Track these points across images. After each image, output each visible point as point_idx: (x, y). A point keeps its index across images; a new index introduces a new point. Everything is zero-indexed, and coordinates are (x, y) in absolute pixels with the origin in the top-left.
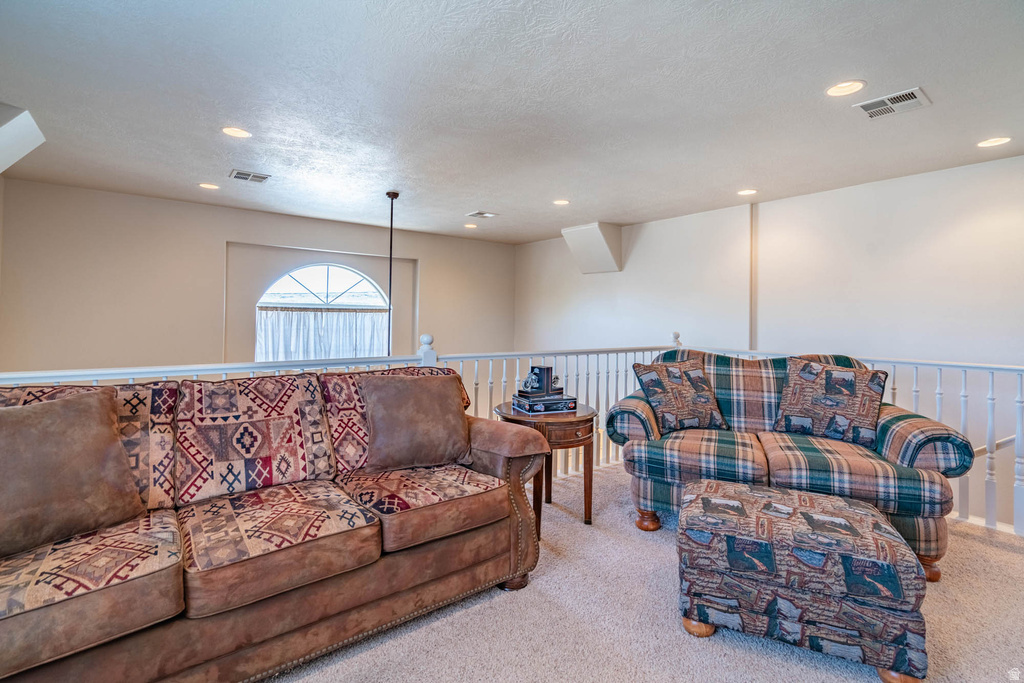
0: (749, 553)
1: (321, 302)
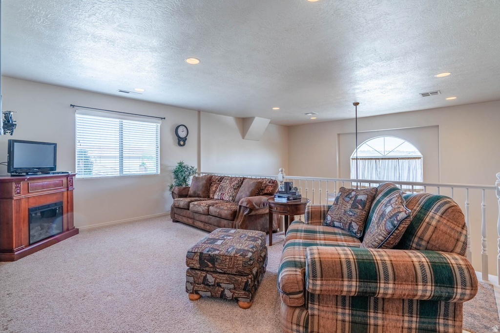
0: (207, 260)
1: (381, 155)
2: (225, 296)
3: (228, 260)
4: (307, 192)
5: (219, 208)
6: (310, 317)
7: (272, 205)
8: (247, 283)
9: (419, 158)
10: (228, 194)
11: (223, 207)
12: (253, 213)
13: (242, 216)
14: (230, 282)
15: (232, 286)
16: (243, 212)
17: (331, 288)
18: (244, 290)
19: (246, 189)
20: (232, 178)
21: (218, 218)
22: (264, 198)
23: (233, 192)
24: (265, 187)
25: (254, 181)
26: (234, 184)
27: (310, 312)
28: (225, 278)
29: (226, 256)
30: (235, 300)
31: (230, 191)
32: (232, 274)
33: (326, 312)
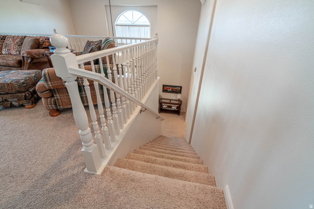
1: (131, 23)
2: (14, 105)
3: (6, 86)
4: (75, 45)
5: (5, 60)
6: (56, 100)
7: (48, 54)
8: (25, 96)
9: (149, 26)
10: (14, 49)
11: (8, 59)
12: (35, 61)
13: (27, 63)
14: (14, 98)
15: (16, 99)
16: (27, 61)
17: (57, 84)
18: (25, 99)
19: (27, 45)
20: (14, 37)
21: (8, 67)
22: (42, 51)
23: (18, 48)
24: (43, 43)
25: (31, 38)
26: (17, 41)
27: (55, 98)
28: (9, 96)
29: (3, 84)
30: (22, 106)
31: (15, 47)
32: (13, 93)
33: (63, 96)
